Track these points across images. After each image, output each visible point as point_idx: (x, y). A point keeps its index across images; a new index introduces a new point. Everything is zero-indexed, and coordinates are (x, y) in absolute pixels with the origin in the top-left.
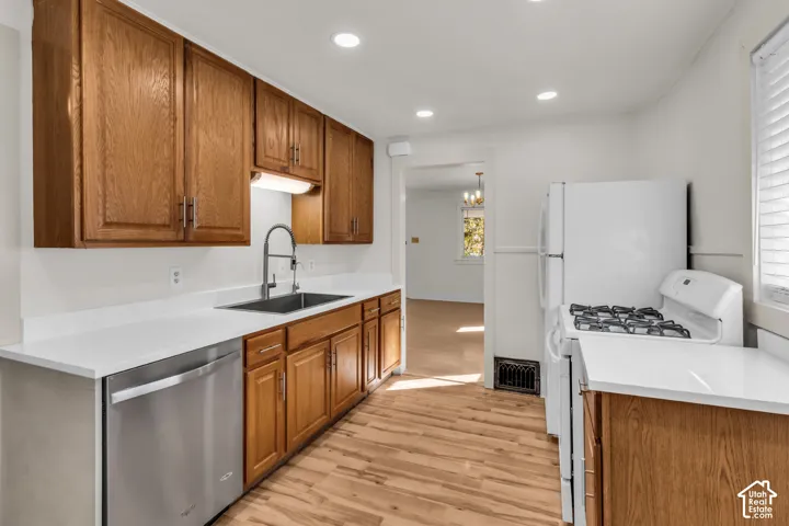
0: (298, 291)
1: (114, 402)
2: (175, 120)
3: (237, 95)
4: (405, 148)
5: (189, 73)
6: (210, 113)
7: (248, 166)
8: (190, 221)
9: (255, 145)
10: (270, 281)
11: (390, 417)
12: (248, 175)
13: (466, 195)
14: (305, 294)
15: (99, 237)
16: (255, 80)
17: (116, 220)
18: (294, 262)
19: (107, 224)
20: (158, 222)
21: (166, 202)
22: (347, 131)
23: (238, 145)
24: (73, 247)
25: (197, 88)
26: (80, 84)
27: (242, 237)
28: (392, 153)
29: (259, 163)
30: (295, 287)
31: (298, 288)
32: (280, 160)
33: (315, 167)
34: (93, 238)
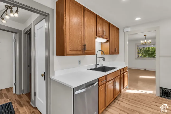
0: (103, 66)
1: (76, 94)
2: (82, 25)
3: (93, 19)
4: (129, 29)
5: (84, 14)
6: (88, 24)
7: (95, 36)
8: (85, 49)
9: (96, 31)
10: (97, 63)
11: (129, 101)
12: (95, 38)
13: (141, 41)
14: (104, 67)
15: (69, 53)
16: (96, 15)
17: (72, 49)
18: (104, 59)
19: (70, 50)
20: (79, 50)
21: (81, 45)
22: (114, 26)
23: (93, 31)
24: (65, 56)
25: (86, 18)
26: (66, 18)
27: (94, 53)
28: (125, 31)
29: (97, 35)
30: (102, 65)
31: (103, 65)
32: (101, 34)
33: (108, 36)
34: (68, 54)
